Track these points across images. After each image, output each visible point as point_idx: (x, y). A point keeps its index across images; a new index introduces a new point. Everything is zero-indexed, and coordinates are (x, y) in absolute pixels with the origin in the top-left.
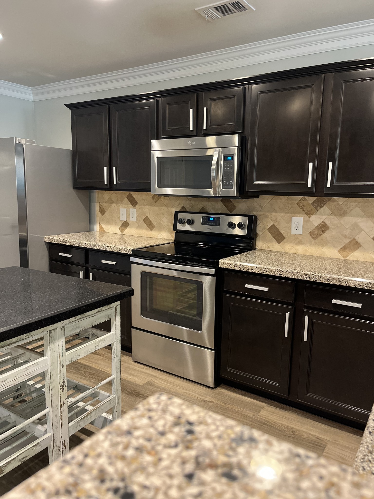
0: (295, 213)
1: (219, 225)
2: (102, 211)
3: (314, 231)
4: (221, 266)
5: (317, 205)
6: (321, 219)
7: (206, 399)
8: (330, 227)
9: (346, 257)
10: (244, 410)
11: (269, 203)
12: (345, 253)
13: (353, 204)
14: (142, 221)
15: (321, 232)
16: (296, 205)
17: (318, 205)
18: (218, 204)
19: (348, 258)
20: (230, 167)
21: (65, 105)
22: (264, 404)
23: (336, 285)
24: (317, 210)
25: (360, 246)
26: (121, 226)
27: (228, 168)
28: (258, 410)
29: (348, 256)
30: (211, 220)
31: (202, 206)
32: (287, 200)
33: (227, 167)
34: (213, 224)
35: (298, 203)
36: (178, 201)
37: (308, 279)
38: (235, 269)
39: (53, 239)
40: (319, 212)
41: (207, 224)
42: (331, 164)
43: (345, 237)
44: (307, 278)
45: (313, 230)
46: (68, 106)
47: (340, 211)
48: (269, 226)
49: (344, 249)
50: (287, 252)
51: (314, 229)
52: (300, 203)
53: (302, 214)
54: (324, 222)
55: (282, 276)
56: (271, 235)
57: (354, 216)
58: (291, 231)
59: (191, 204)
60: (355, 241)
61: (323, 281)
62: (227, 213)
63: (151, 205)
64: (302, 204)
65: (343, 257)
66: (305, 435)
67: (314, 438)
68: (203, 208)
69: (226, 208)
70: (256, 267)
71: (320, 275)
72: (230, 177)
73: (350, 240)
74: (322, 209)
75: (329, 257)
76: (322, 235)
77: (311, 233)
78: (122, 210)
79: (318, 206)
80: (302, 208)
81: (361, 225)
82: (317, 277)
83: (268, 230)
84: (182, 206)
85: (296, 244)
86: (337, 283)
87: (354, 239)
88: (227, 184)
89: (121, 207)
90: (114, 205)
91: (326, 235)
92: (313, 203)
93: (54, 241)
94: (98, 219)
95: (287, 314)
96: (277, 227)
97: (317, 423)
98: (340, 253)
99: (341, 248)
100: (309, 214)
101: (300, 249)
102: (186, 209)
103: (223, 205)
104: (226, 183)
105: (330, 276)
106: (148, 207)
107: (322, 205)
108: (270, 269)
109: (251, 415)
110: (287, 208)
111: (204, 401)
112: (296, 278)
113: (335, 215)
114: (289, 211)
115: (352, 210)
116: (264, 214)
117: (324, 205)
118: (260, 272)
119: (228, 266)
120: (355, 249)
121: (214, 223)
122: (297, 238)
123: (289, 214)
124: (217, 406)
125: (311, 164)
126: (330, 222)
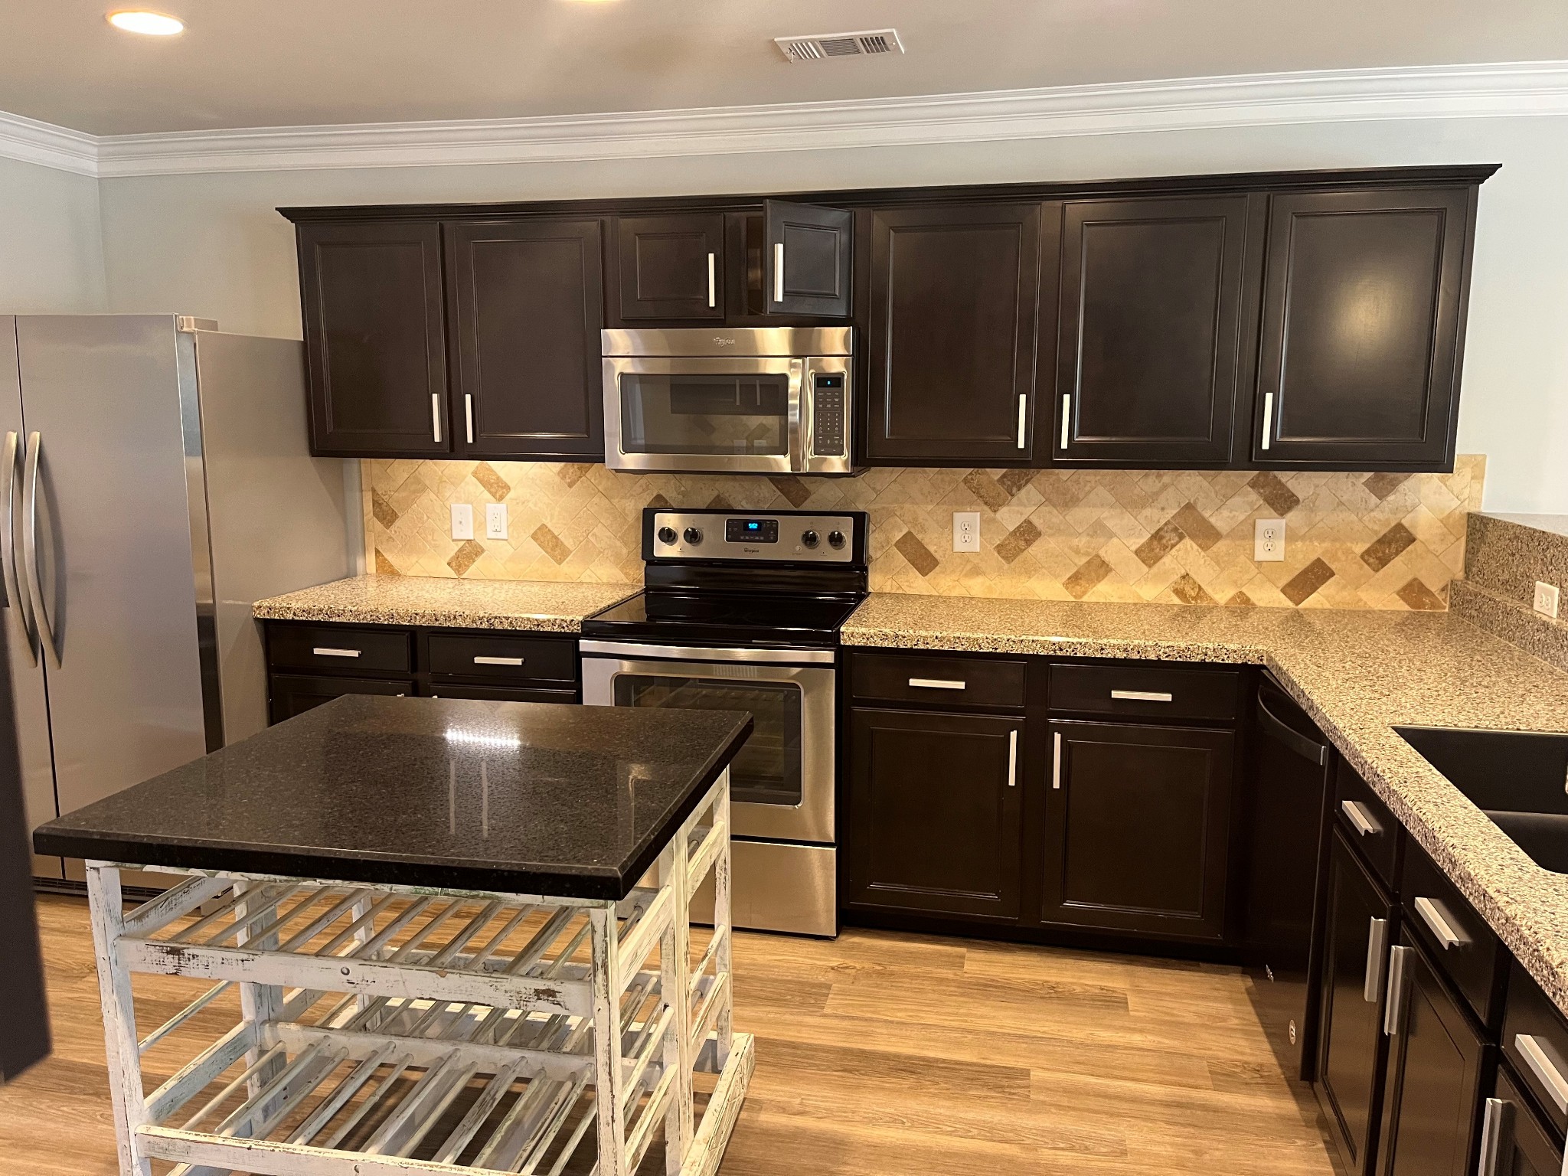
0: (961, 505)
1: (775, 541)
2: (387, 516)
3: (1007, 542)
4: (845, 641)
5: (1012, 482)
6: (1021, 514)
7: (834, 964)
8: (1043, 531)
9: (1081, 597)
10: (929, 968)
11: (895, 481)
12: (1078, 587)
14: (526, 538)
15: (1022, 544)
16: (962, 484)
17: (1014, 484)
18: (763, 487)
19: (1085, 599)
20: (833, 403)
21: (276, 209)
22: (963, 950)
23: (1118, 659)
24: (1013, 495)
25: (1111, 570)
26: (457, 557)
27: (829, 406)
28: (958, 962)
29: (1084, 593)
30: (753, 530)
31: (716, 493)
33: (825, 403)
34: (757, 538)
35: (965, 481)
37: (1059, 653)
38: (884, 646)
39: (288, 608)
40: (1015, 498)
41: (742, 538)
42: (1067, 398)
43: (1077, 552)
44: (1055, 651)
45: (1005, 540)
46: (286, 212)
47: (1064, 494)
48: (898, 536)
49: (1075, 579)
50: (944, 594)
51: (1007, 539)
52: (972, 479)
53: (978, 505)
54: (1028, 522)
55: (998, 651)
56: (905, 556)
57: (1094, 506)
58: (952, 545)
59: (683, 489)
60: (1099, 559)
61: (1090, 653)
62: (788, 509)
63: (556, 493)
64: (975, 482)
65: (1075, 597)
66: (1078, 990)
67: (1097, 991)
68: (716, 500)
69: (784, 497)
70: (937, 638)
71: (1083, 640)
72: (833, 427)
73: (1088, 558)
74: (1023, 491)
75: (1044, 598)
76: (1026, 552)
77: (999, 548)
78: (456, 508)
79: (1012, 488)
80: (977, 492)
81: (1109, 524)
82: (1078, 645)
83: (895, 545)
84: (655, 495)
85: (966, 575)
86: (1121, 655)
87: (1098, 556)
88: (825, 444)
90: (430, 497)
91: (1035, 549)
92: (1001, 480)
93: (295, 614)
94: (370, 539)
95: (1014, 735)
96: (919, 537)
97: (1084, 963)
98: (1067, 589)
99: (1069, 578)
100: (993, 504)
101: (977, 587)
102: (667, 502)
103: (775, 488)
104: (824, 440)
105: (1105, 641)
106: (545, 499)
107: (1023, 482)
108: (969, 638)
109: (951, 976)
110: (941, 491)
111: (833, 968)
112: (1031, 653)
113: (1054, 506)
114: (946, 499)
115: (1090, 492)
116: (883, 508)
117: (1027, 483)
118: (946, 648)
119: (865, 641)
120: (1099, 579)
121: (760, 536)
122: (968, 561)
123: (945, 507)
124: (868, 973)
125: (1023, 398)
126: (1042, 521)
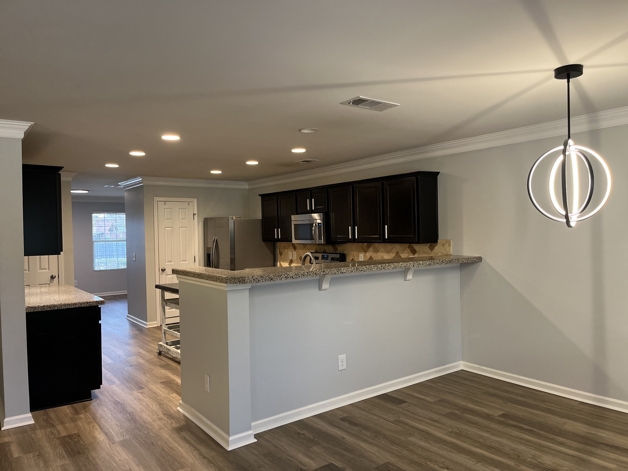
0: (360, 252)
1: (328, 259)
2: (281, 254)
6: (370, 254)
11: (350, 246)
13: (381, 246)
14: (299, 259)
16: (360, 247)
21: (259, 195)
26: (289, 263)
27: (320, 230)
32: (357, 244)
34: (326, 259)
36: (314, 247)
40: (369, 251)
41: (323, 259)
42: (356, 227)
46: (260, 195)
47: (376, 250)
48: (351, 259)
51: (368, 260)
53: (363, 252)
57: (382, 253)
63: (302, 249)
64: (362, 247)
68: (324, 250)
69: (334, 250)
72: (321, 234)
78: (289, 252)
80: (363, 249)
81: (384, 257)
88: (320, 238)
89: (289, 251)
90: (286, 250)
92: (366, 246)
94: (279, 259)
96: (354, 259)
100: (365, 252)
106: (301, 250)
110: (357, 249)
113: (375, 252)
115: (381, 249)
116: (349, 253)
117: (371, 247)
123: (358, 252)
125: (350, 227)
126: (373, 256)
